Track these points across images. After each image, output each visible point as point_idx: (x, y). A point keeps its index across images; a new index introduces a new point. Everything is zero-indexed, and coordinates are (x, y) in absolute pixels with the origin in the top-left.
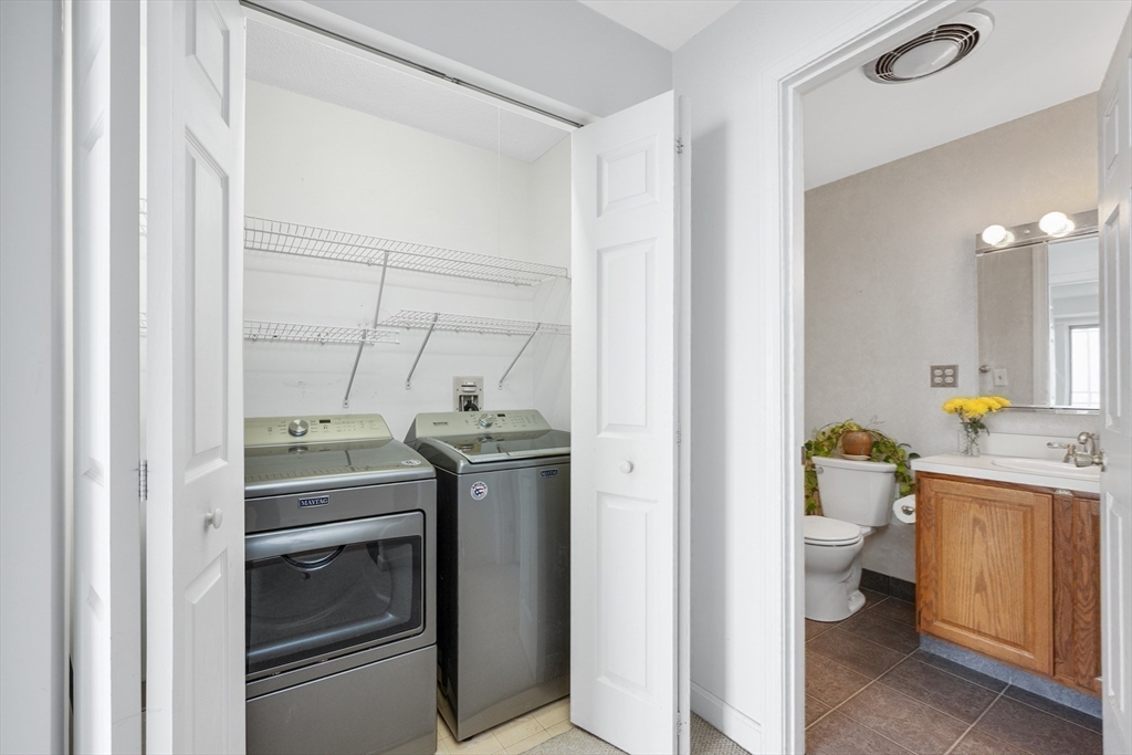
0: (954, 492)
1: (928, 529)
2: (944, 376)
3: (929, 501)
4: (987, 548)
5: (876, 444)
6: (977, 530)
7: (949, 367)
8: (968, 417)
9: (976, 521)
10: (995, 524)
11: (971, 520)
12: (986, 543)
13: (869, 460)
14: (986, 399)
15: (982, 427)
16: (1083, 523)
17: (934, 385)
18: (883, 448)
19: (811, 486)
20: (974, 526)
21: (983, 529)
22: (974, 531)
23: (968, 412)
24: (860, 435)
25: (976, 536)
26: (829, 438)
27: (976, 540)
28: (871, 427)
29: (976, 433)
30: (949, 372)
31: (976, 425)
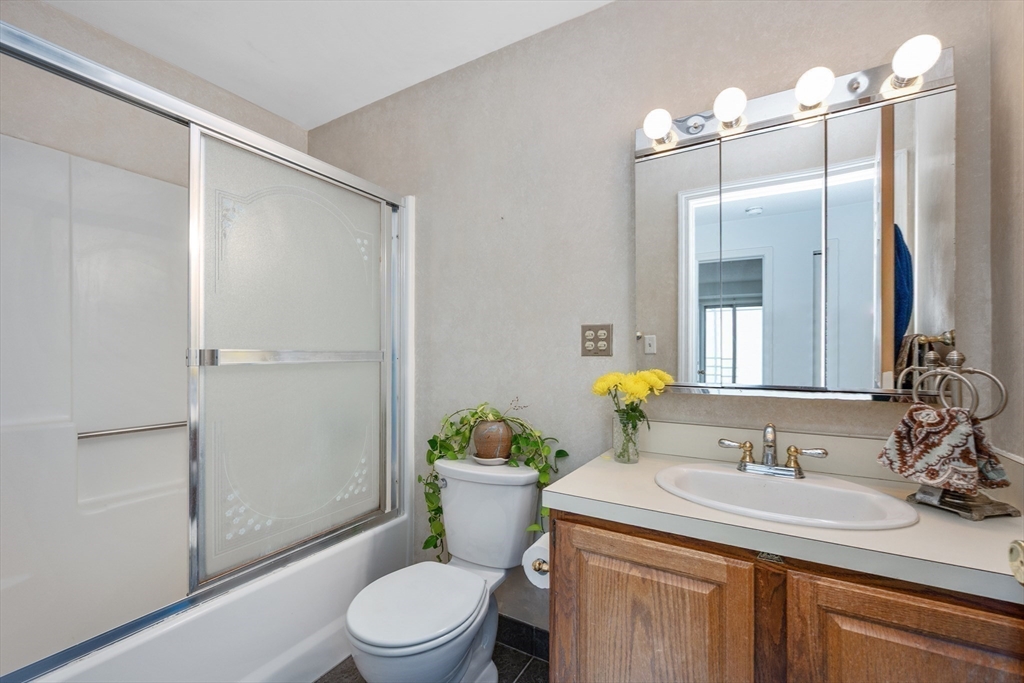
0: (605, 550)
1: (568, 616)
2: (596, 340)
3: (568, 565)
4: (653, 659)
5: (515, 439)
6: (639, 624)
7: (602, 327)
8: (625, 401)
9: (636, 606)
10: (666, 614)
11: (629, 603)
12: (652, 648)
13: (506, 463)
14: (646, 374)
15: (642, 416)
16: (803, 620)
17: (586, 353)
18: (522, 444)
19: (433, 507)
20: (634, 616)
21: (647, 621)
22: (633, 624)
23: (624, 395)
24: (495, 427)
25: (636, 633)
26: (458, 433)
27: (636, 642)
28: (509, 414)
29: (634, 427)
30: (602, 333)
31: (632, 415)
